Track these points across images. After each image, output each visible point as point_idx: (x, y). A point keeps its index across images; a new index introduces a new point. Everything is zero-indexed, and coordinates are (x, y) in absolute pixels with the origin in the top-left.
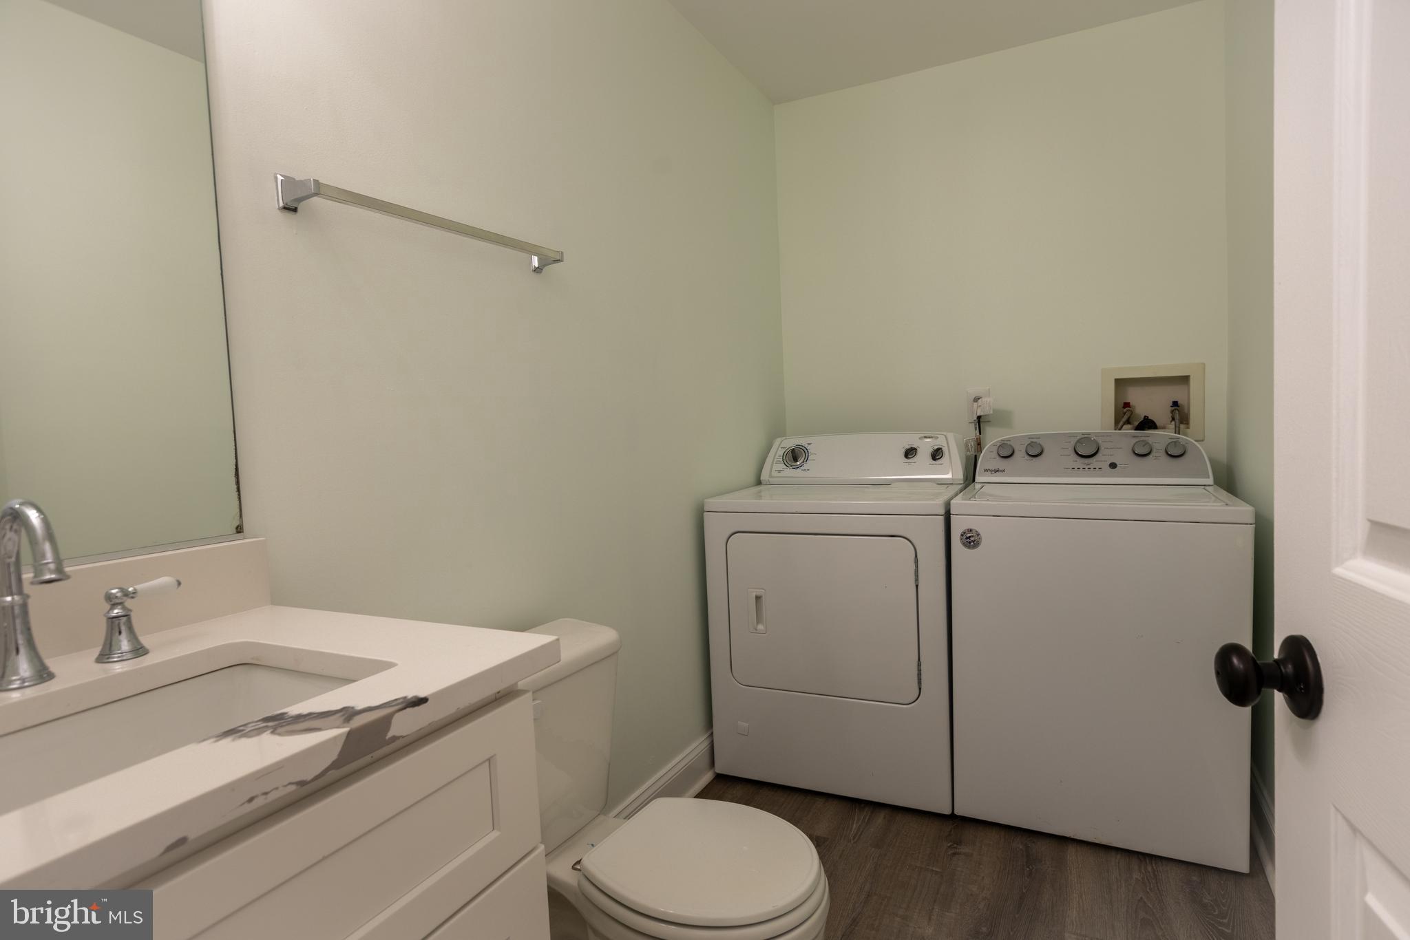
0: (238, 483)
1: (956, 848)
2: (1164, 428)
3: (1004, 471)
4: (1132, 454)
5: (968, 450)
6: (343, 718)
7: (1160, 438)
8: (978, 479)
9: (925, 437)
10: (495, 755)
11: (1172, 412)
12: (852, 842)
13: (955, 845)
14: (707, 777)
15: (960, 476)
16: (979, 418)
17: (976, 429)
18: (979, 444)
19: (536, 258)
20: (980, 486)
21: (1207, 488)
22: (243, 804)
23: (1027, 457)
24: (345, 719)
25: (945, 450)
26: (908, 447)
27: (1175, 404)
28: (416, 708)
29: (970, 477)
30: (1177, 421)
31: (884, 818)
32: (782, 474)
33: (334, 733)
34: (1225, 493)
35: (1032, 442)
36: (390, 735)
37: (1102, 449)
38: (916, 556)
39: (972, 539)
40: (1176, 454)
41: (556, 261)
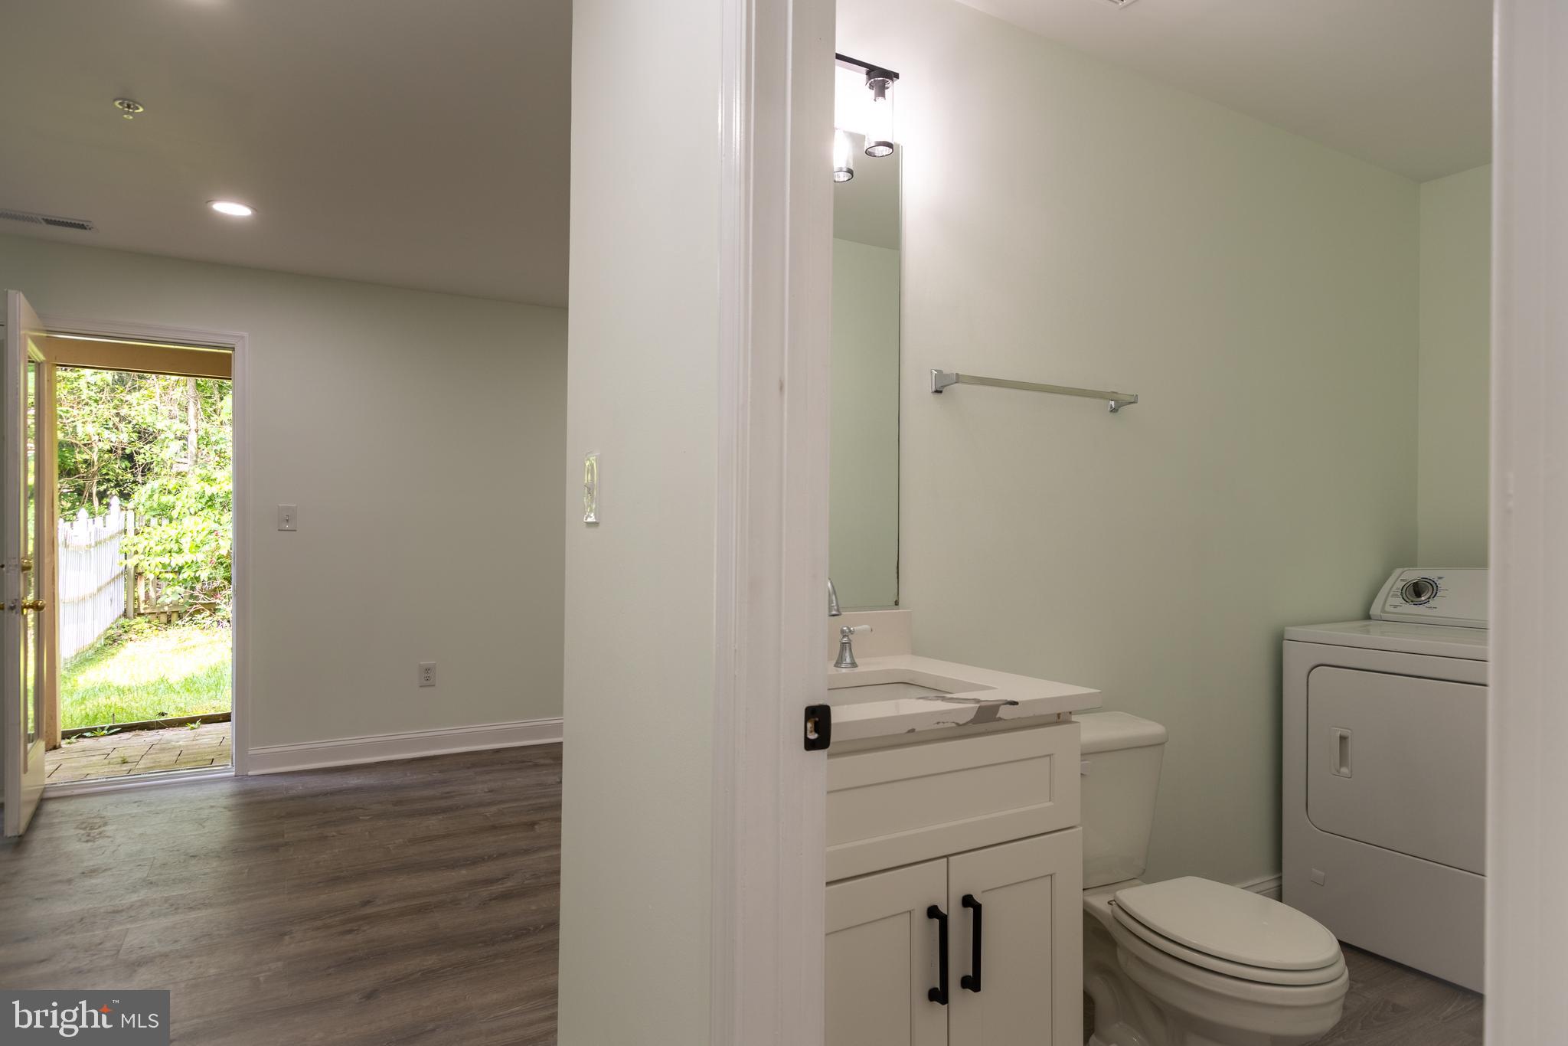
0: (898, 573)
19: (1113, 402)
22: (935, 723)
28: (1013, 707)
32: (1399, 610)
36: (998, 716)
41: (1131, 403)
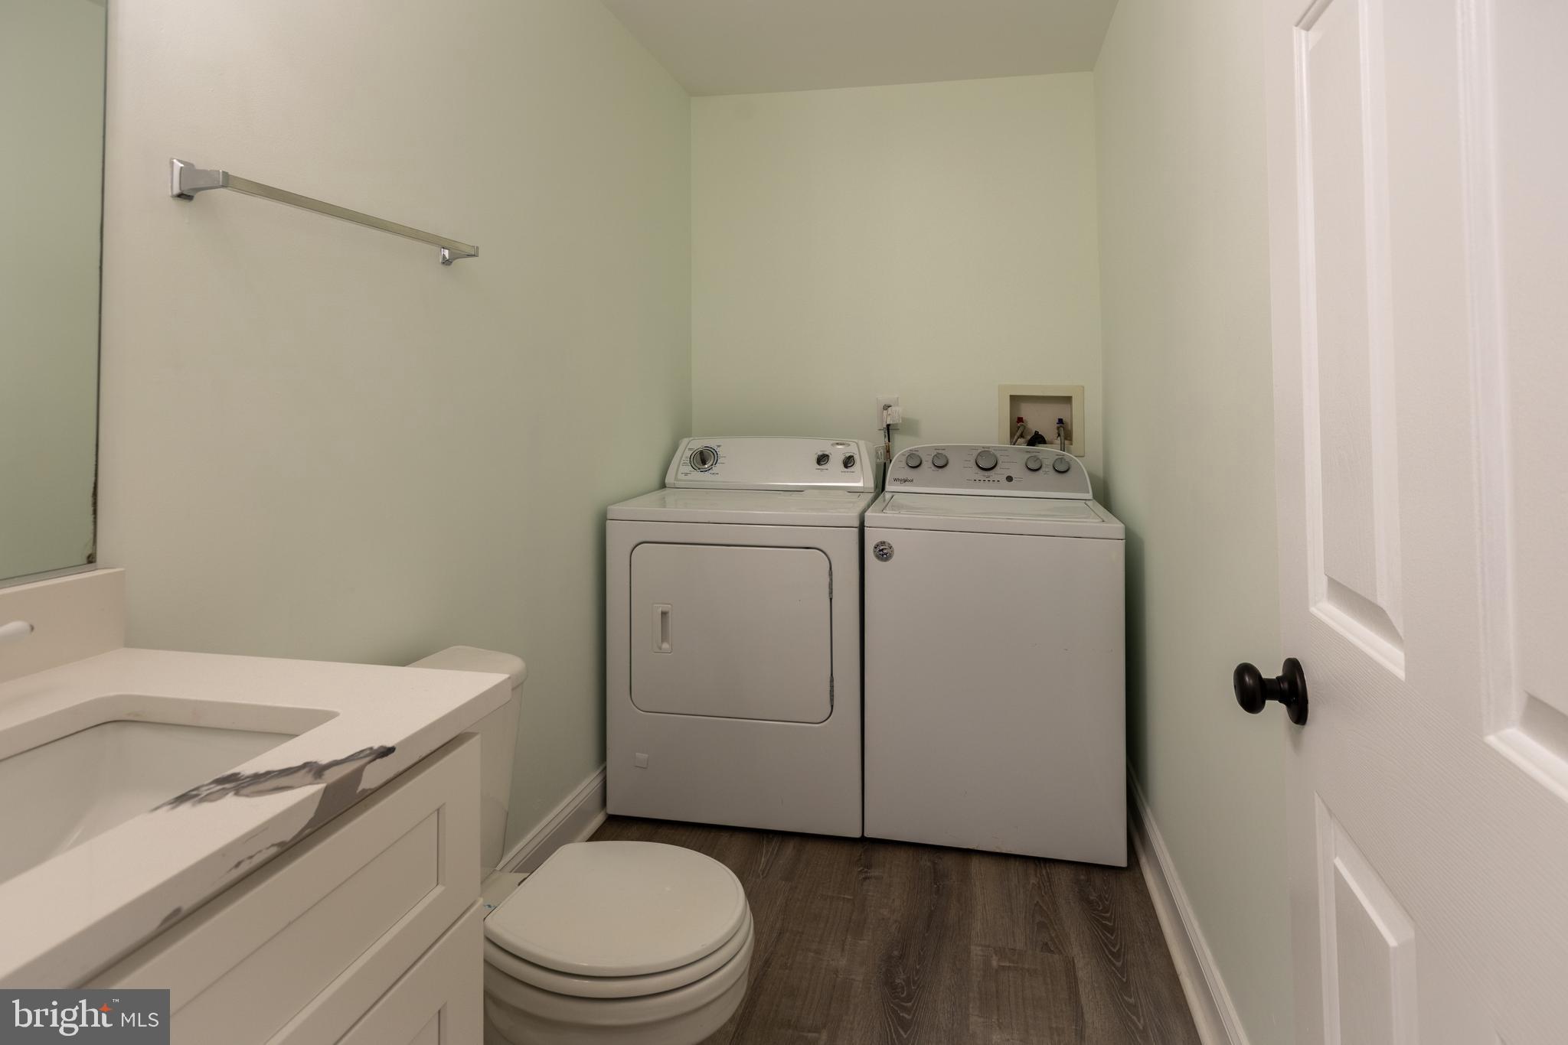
1: (866, 872)
2: (1051, 443)
3: (912, 481)
4: (1026, 469)
5: (878, 458)
6: (312, 772)
7: (1048, 452)
8: (888, 488)
9: (837, 444)
10: (444, 804)
11: (1058, 428)
12: (761, 877)
13: (866, 870)
14: (598, 820)
15: (871, 484)
16: (888, 426)
17: (885, 436)
18: (888, 451)
19: (447, 251)
20: (891, 495)
21: (1087, 502)
22: (230, 870)
23: (933, 468)
24: (315, 774)
25: (857, 457)
26: (820, 453)
27: (1061, 421)
28: (384, 759)
29: (881, 486)
30: (1063, 438)
31: (794, 847)
32: (689, 477)
33: (311, 790)
34: (1102, 509)
35: (938, 454)
36: (360, 788)
37: (1000, 462)
38: (831, 568)
39: (885, 551)
40: (1062, 470)
41: (469, 256)
